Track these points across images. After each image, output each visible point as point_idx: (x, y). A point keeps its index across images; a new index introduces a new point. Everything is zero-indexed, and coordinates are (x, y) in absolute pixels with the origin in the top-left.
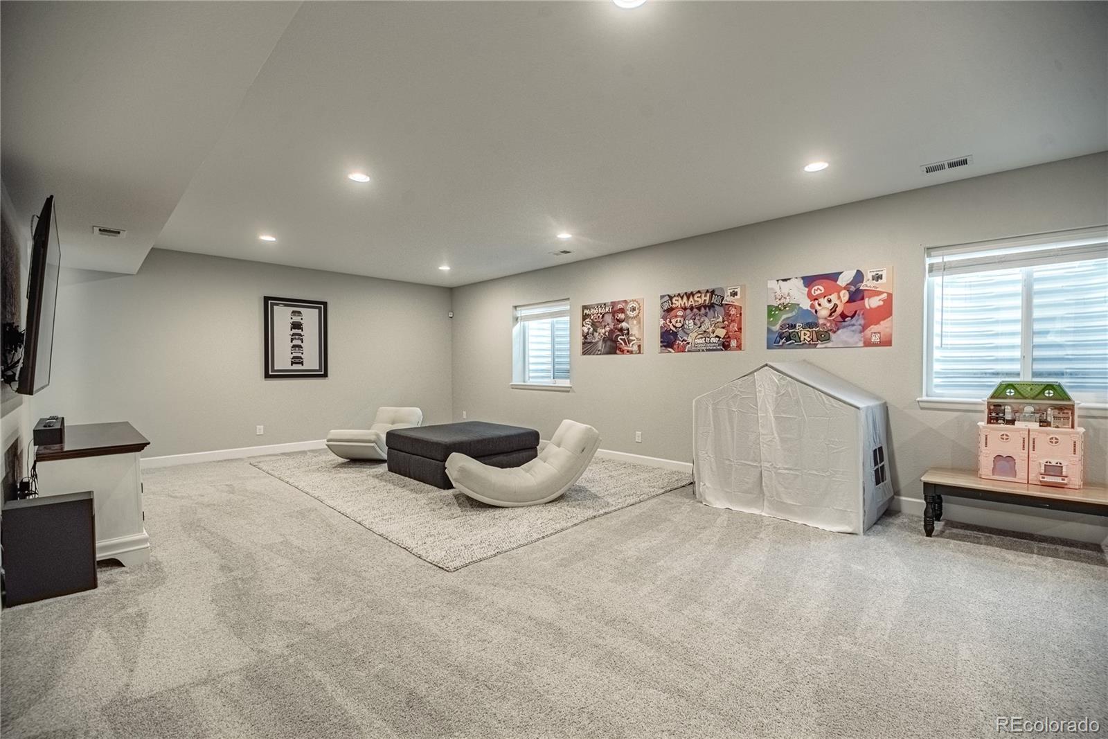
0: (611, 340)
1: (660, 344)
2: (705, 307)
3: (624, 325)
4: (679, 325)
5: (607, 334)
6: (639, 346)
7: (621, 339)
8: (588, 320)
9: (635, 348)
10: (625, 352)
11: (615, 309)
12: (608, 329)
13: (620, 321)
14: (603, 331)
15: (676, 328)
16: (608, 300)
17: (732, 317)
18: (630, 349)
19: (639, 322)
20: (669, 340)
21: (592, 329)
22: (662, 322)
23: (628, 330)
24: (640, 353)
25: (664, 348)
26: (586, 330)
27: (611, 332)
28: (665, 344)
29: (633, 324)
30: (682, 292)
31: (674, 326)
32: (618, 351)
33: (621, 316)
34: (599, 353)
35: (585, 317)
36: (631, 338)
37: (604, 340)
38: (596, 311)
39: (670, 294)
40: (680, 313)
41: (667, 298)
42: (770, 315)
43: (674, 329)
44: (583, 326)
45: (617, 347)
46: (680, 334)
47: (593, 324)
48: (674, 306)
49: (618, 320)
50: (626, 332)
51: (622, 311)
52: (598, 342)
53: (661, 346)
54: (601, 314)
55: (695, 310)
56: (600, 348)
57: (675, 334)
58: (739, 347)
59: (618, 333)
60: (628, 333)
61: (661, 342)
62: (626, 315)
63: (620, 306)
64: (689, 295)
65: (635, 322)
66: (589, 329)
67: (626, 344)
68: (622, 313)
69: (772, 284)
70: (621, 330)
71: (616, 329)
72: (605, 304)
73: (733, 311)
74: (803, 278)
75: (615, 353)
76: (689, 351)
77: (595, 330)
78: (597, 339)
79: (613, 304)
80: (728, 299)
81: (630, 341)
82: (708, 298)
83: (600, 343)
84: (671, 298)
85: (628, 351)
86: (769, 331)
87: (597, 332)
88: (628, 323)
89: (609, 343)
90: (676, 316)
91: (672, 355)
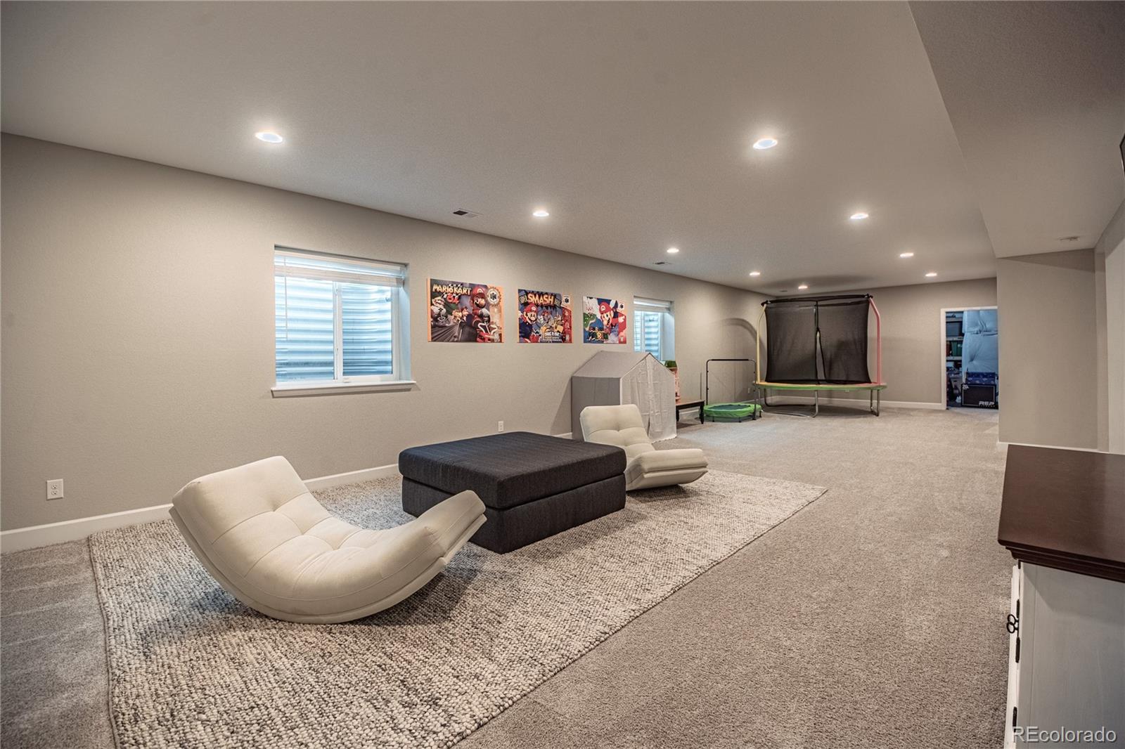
0: (470, 326)
1: (518, 334)
2: (551, 306)
3: (484, 311)
4: (533, 319)
5: (465, 318)
6: (500, 335)
7: (481, 326)
8: (439, 298)
9: (496, 337)
10: (487, 340)
11: (474, 292)
12: (465, 313)
13: (480, 306)
14: (460, 314)
15: (531, 321)
16: (468, 281)
17: (566, 319)
18: (491, 337)
19: (500, 311)
20: (526, 331)
21: (444, 310)
22: (520, 314)
23: (489, 317)
24: (501, 342)
25: (522, 338)
26: (436, 310)
27: (469, 316)
28: (523, 334)
29: (494, 312)
30: (536, 290)
31: (530, 320)
32: (478, 339)
33: (482, 301)
34: (456, 339)
35: (434, 294)
36: (492, 326)
37: (462, 325)
38: (450, 290)
39: (526, 289)
40: (534, 308)
41: (523, 293)
42: (585, 320)
43: (529, 322)
44: (432, 304)
45: (477, 334)
46: (534, 327)
47: (446, 305)
48: (529, 301)
49: (478, 305)
50: (486, 319)
51: (482, 296)
52: (452, 327)
53: (520, 337)
54: (457, 294)
55: (544, 308)
56: (456, 334)
57: (530, 326)
58: (570, 341)
59: (478, 319)
60: (489, 321)
61: (520, 332)
62: (486, 301)
63: (480, 290)
64: (541, 294)
65: (496, 310)
66: (441, 310)
67: (486, 332)
68: (482, 298)
69: (585, 299)
70: (481, 316)
71: (476, 314)
72: (462, 284)
73: (567, 314)
74: (598, 299)
75: (476, 341)
76: (541, 342)
77: (449, 312)
78: (452, 324)
79: (473, 286)
80: (564, 304)
81: (491, 329)
82: (552, 300)
83: (457, 328)
84: (527, 293)
85: (489, 340)
86: (584, 330)
87: (452, 315)
88: (489, 310)
89: (467, 329)
90: (531, 311)
91: (529, 345)
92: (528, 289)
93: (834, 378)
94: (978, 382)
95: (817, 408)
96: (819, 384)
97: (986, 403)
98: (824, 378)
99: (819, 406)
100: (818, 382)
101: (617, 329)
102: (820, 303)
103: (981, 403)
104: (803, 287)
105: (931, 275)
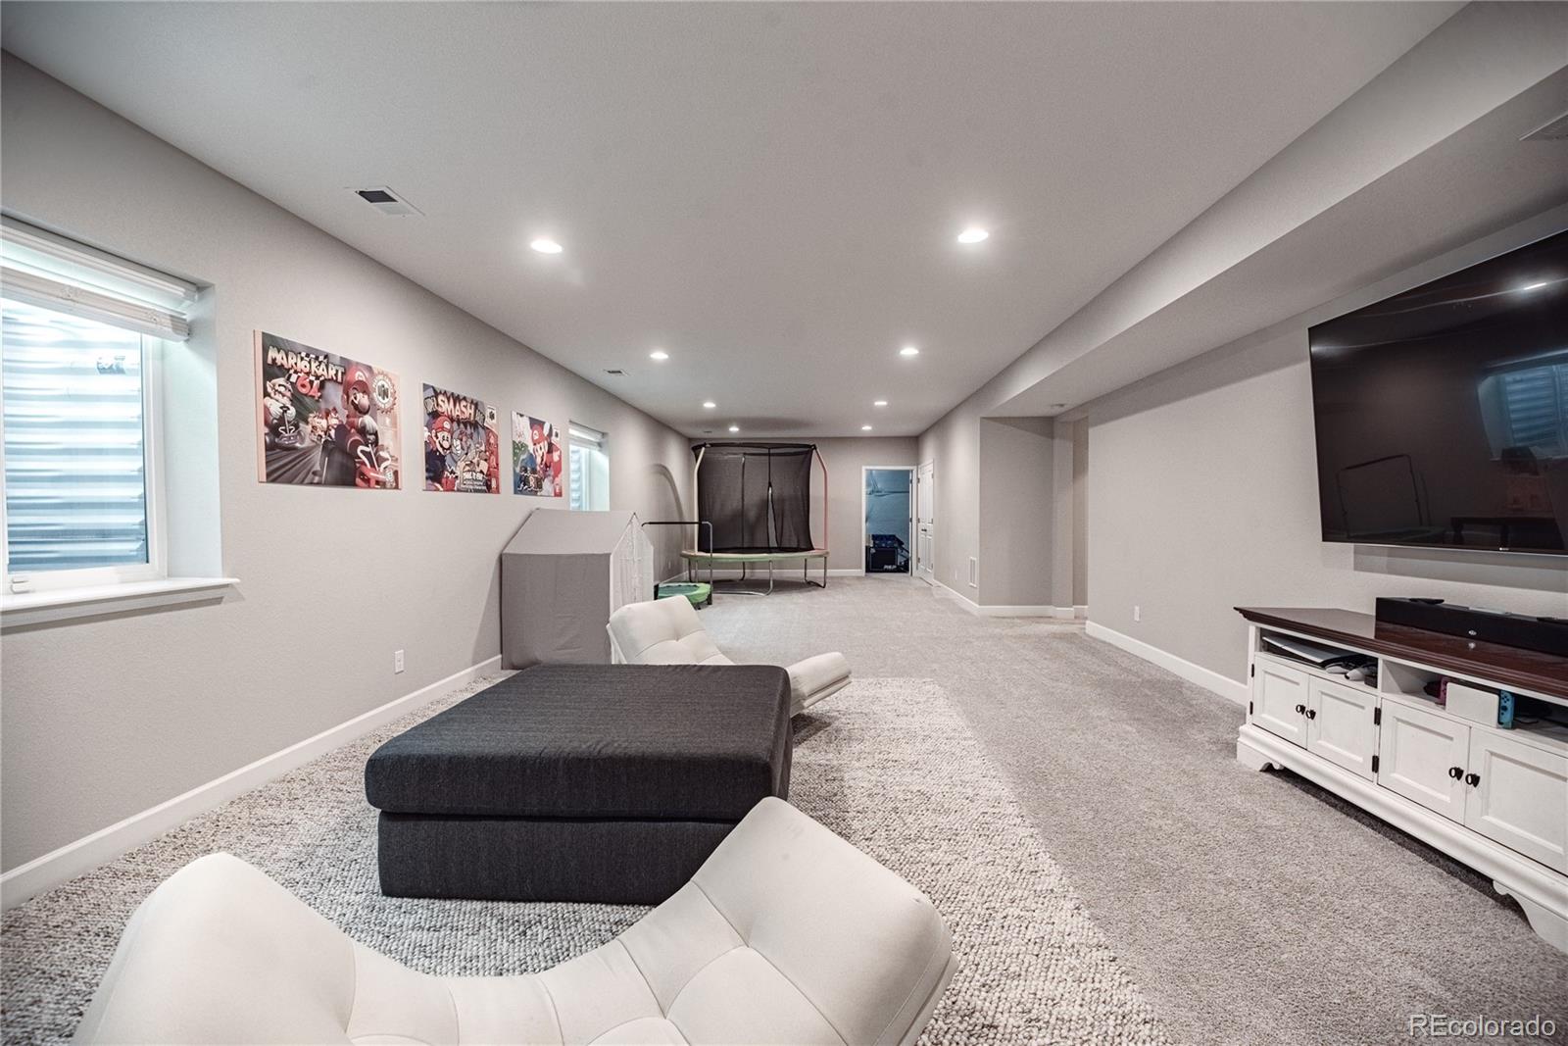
0: (343, 451)
1: (425, 474)
2: (471, 424)
3: (367, 420)
4: (446, 445)
5: (333, 433)
6: (396, 473)
7: (362, 451)
8: (281, 381)
9: (389, 477)
10: (373, 482)
11: (348, 378)
12: (334, 422)
13: (361, 411)
14: (324, 423)
15: (444, 449)
16: (337, 351)
17: (491, 451)
18: (381, 477)
19: (394, 424)
20: (436, 467)
21: (292, 411)
22: (427, 434)
23: (376, 434)
24: (397, 487)
25: (430, 482)
26: (275, 409)
27: (340, 428)
28: (432, 475)
29: (384, 424)
30: (450, 390)
31: (441, 446)
32: (358, 481)
33: (363, 400)
34: (317, 479)
35: (271, 371)
36: (382, 453)
37: (328, 448)
38: (302, 365)
39: (436, 386)
40: (447, 425)
41: (431, 393)
42: (515, 454)
43: (440, 449)
44: (266, 394)
45: (356, 469)
46: (448, 460)
47: (297, 399)
48: (440, 409)
49: (356, 407)
50: (372, 437)
51: (364, 388)
52: (307, 452)
53: (427, 478)
54: (317, 378)
55: (462, 426)
56: (317, 467)
57: (442, 458)
58: (497, 491)
59: (357, 437)
60: (376, 443)
61: (427, 470)
62: (371, 399)
63: (359, 376)
64: (457, 399)
65: (388, 421)
66: (285, 409)
67: (373, 466)
68: (364, 392)
69: (514, 414)
70: (363, 431)
71: (352, 426)
72: (326, 357)
73: (492, 441)
74: (530, 418)
75: (354, 485)
76: (458, 490)
77: (302, 417)
78: (307, 443)
79: (346, 364)
80: (488, 422)
81: (380, 460)
82: (472, 411)
83: (317, 454)
84: (436, 394)
85: (378, 483)
86: (514, 471)
87: (307, 423)
88: (376, 420)
89: (338, 457)
90: (443, 429)
91: (441, 496)
92: (439, 387)
93: (786, 544)
94: (884, 545)
95: (771, 583)
96: (771, 552)
97: (890, 567)
98: (776, 545)
99: (774, 581)
100: (769, 550)
101: (551, 472)
102: (772, 451)
103: (886, 567)
104: (734, 429)
105: (867, 428)
